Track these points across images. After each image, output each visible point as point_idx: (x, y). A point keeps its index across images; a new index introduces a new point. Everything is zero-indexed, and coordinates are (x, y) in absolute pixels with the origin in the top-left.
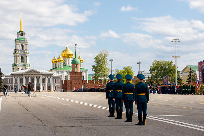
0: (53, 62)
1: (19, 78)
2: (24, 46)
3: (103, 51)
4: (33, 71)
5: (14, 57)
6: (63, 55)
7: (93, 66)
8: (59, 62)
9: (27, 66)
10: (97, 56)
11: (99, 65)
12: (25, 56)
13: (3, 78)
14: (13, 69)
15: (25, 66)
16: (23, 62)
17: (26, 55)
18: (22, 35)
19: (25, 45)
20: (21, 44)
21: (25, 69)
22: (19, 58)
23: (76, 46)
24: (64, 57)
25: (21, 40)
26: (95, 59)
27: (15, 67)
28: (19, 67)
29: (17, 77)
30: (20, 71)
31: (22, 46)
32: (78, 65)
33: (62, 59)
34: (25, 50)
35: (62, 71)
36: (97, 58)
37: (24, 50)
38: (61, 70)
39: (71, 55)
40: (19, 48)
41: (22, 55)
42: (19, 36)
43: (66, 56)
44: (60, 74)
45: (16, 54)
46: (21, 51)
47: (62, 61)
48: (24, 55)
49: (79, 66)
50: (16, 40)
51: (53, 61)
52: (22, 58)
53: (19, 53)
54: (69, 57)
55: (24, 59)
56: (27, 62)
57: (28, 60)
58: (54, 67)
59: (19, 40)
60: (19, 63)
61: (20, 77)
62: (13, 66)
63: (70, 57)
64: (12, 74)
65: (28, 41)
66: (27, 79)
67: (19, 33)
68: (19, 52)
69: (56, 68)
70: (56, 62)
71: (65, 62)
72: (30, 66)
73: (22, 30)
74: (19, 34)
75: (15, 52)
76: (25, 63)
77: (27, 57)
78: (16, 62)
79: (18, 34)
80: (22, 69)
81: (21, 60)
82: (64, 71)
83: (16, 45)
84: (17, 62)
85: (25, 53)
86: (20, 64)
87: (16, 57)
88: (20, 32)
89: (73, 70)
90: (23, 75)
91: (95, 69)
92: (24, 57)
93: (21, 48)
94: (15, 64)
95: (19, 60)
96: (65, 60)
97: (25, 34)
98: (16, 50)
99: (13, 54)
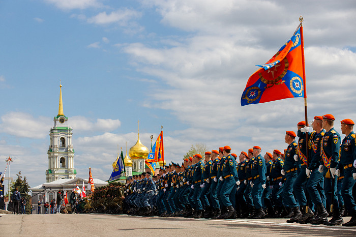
2: (66, 139)
3: (197, 146)
5: (50, 158)
6: (131, 154)
9: (72, 173)
10: (187, 154)
12: (68, 157)
13: (30, 194)
14: (48, 179)
15: (67, 173)
16: (63, 166)
17: (69, 155)
18: (62, 121)
19: (68, 137)
20: (61, 136)
21: (68, 178)
22: (58, 161)
23: (152, 138)
24: (133, 157)
25: (60, 130)
27: (50, 175)
28: (58, 176)
29: (53, 191)
30: (59, 181)
31: (63, 140)
33: (130, 161)
34: (68, 146)
37: (66, 146)
39: (145, 155)
40: (58, 142)
41: (63, 156)
42: (58, 122)
43: (136, 155)
45: (52, 154)
46: (60, 149)
47: (130, 164)
48: (66, 155)
50: (52, 130)
52: (62, 160)
53: (58, 151)
54: (141, 158)
55: (66, 161)
56: (71, 168)
57: (72, 164)
59: (57, 131)
62: (47, 174)
63: (143, 158)
64: (44, 187)
65: (72, 132)
67: (58, 118)
71: (135, 166)
72: (75, 173)
73: (62, 113)
74: (57, 120)
75: (51, 150)
76: (67, 168)
77: (71, 159)
78: (52, 167)
81: (61, 164)
83: (52, 139)
84: (54, 166)
85: (67, 151)
86: (59, 170)
87: (52, 159)
88: (59, 116)
90: (62, 187)
92: (66, 159)
93: (61, 143)
94: (50, 170)
95: (58, 164)
96: (135, 163)
97: (66, 120)
98: (51, 146)
99: (48, 153)
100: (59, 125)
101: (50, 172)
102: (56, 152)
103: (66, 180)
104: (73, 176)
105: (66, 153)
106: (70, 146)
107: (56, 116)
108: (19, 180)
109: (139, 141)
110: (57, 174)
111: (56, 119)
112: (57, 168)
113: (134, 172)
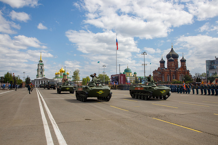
0: (56, 74)
3: (77, 70)
4: (45, 78)
5: (38, 72)
7: (72, 76)
8: (58, 74)
11: (75, 76)
12: (43, 71)
13: (31, 81)
15: (42, 76)
18: (41, 62)
20: (41, 66)
23: (65, 67)
24: (61, 72)
29: (38, 81)
30: (40, 78)
31: (41, 67)
36: (74, 73)
38: (59, 78)
40: (40, 68)
47: (60, 74)
49: (66, 76)
50: (38, 64)
52: (41, 72)
53: (40, 70)
54: (63, 72)
57: (44, 73)
64: (35, 80)
65: (44, 65)
66: (42, 82)
73: (41, 60)
75: (38, 70)
76: (42, 74)
78: (38, 74)
79: (39, 61)
82: (60, 78)
83: (38, 67)
86: (40, 75)
89: (64, 78)
90: (40, 80)
91: (73, 78)
95: (40, 73)
100: (40, 63)
101: (38, 76)
103: (42, 78)
104: (44, 77)
106: (43, 69)
108: (28, 78)
113: (61, 76)
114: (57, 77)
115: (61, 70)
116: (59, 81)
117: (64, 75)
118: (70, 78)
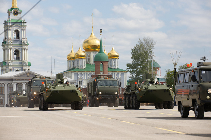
0: (69, 59)
1: (6, 85)
2: (20, 31)
3: (144, 40)
5: (4, 50)
6: (85, 47)
7: (128, 65)
8: (78, 58)
9: (26, 66)
10: (135, 47)
11: (139, 62)
12: (22, 49)
14: (2, 70)
15: (22, 65)
16: (18, 58)
17: (24, 47)
18: (16, 13)
19: (22, 30)
20: (15, 28)
21: (22, 70)
22: (12, 52)
23: (101, 32)
24: (87, 50)
25: (14, 23)
26: (131, 53)
27: (4, 68)
28: (12, 68)
29: (3, 83)
30: (11, 74)
31: (17, 32)
32: (104, 64)
33: (83, 54)
34: (22, 38)
35: (84, 74)
37: (20, 38)
38: (81, 71)
39: (99, 47)
40: (12, 35)
41: (17, 48)
43: (90, 48)
44: (81, 78)
45: (6, 47)
46: (14, 41)
47: (83, 56)
48: (20, 48)
49: (106, 65)
50: (6, 23)
51: (69, 57)
52: (17, 52)
53: (12, 44)
54: (94, 50)
55: (20, 54)
56: (26, 60)
57: (27, 56)
58: (72, 67)
59: (11, 23)
60: (12, 61)
61: (9, 83)
62: (2, 66)
63: (97, 51)
65: (26, 24)
66: (20, 87)
67: (11, 10)
68: (12, 42)
69: (74, 68)
70: (74, 58)
71: (89, 59)
72: (29, 65)
73: (16, 5)
74: (11, 13)
75: (5, 43)
76: (22, 60)
77: (25, 51)
78: (6, 59)
80: (17, 71)
81: (16, 56)
84: (8, 58)
87: (6, 51)
88: (12, 8)
89: (97, 71)
90: (12, 80)
91: (132, 70)
92: (20, 51)
93: (15, 35)
94: (4, 62)
95: (13, 56)
96: (89, 56)
97: (20, 13)
98: (5, 38)
99: (2, 45)
100: (13, 18)
102: (10, 45)
103: (20, 72)
104: (27, 68)
105: (21, 45)
106: (24, 39)
107: (10, 9)
109: (93, 33)
110: (11, 66)
111: (10, 11)
112: (12, 60)
113: (88, 64)
114: (72, 69)
115: (87, 42)
116: (81, 82)
117: (100, 61)
118: (123, 72)
